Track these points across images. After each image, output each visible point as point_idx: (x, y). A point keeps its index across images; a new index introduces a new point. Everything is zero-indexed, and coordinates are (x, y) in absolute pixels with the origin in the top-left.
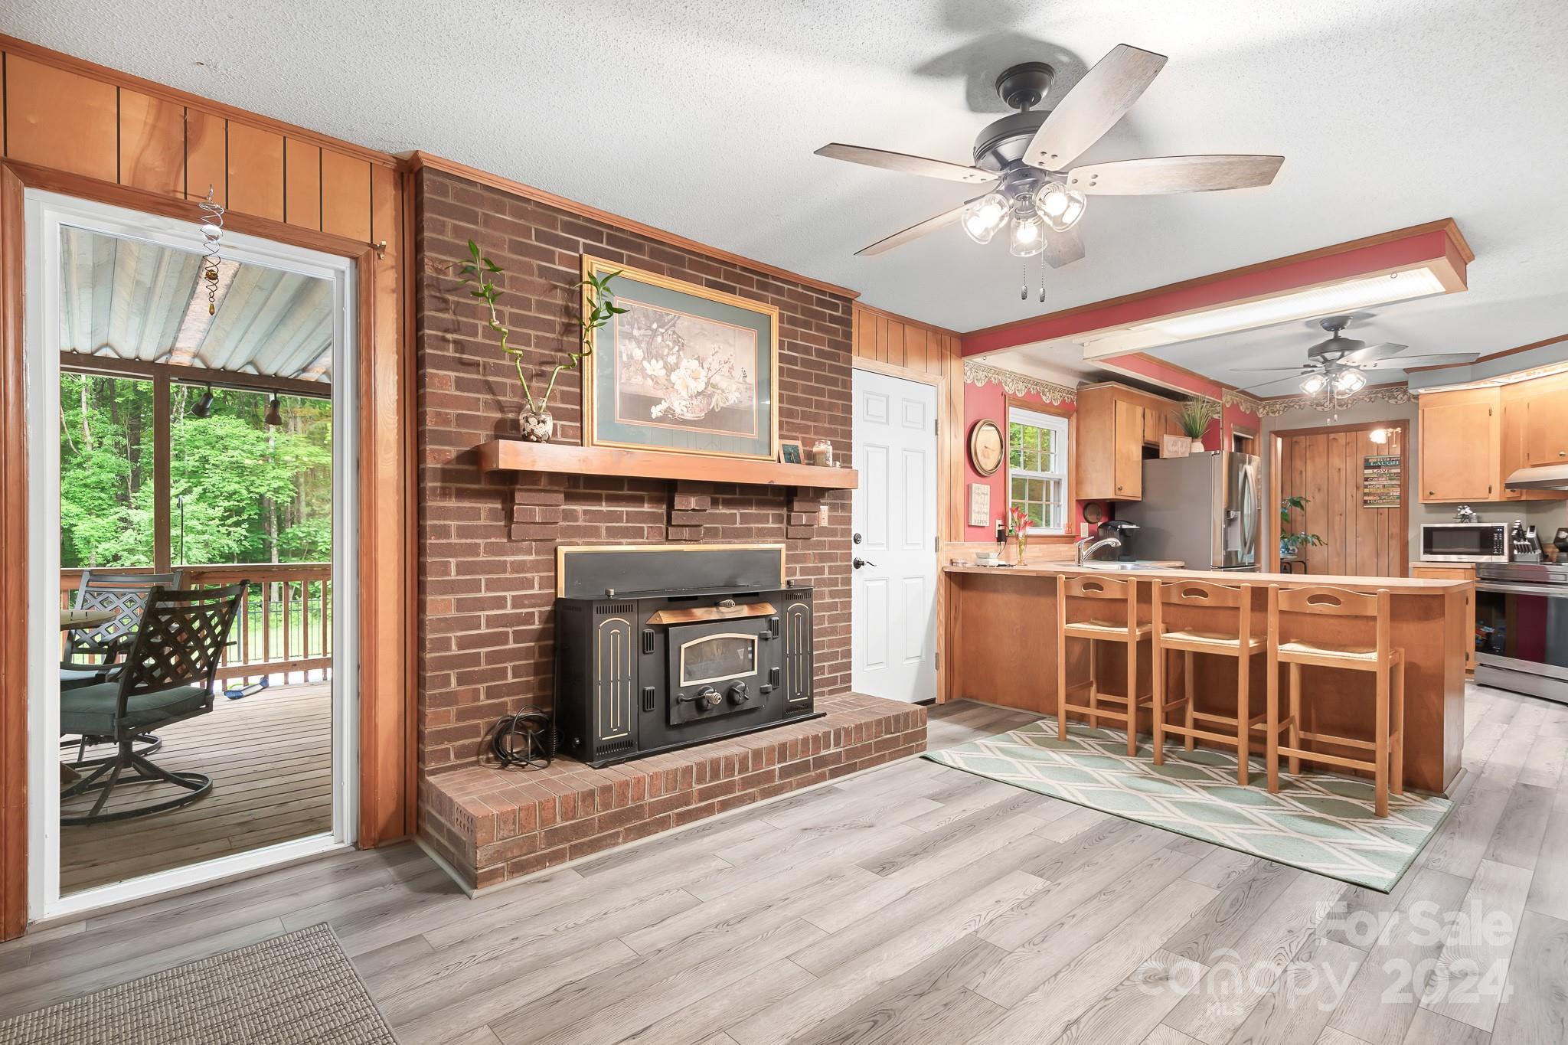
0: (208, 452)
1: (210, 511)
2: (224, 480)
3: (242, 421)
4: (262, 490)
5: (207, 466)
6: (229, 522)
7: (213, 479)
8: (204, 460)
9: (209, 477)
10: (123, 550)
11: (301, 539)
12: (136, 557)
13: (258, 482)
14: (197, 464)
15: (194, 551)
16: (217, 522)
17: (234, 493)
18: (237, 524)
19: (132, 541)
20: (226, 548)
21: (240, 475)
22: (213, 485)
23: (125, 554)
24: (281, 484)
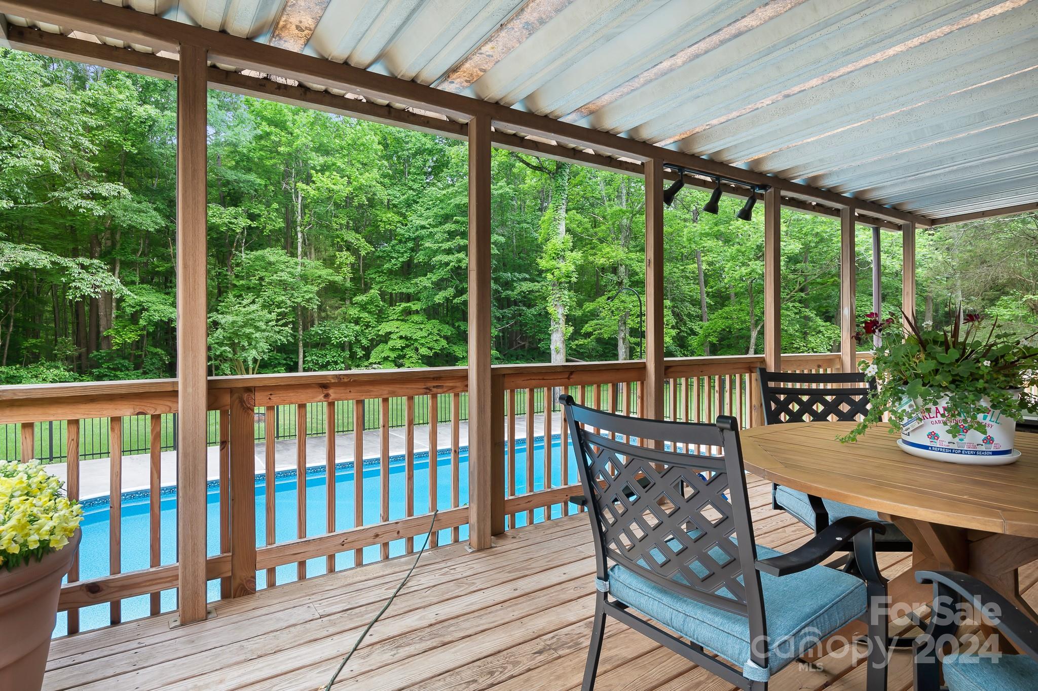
0: (264, 274)
1: (269, 316)
2: (275, 293)
3: (285, 251)
4: (299, 300)
5: (263, 284)
6: (280, 323)
7: (268, 293)
8: (261, 279)
9: (265, 291)
10: (215, 343)
11: (320, 335)
12: (224, 348)
13: (296, 295)
14: (257, 282)
15: (261, 344)
16: (274, 323)
17: (282, 303)
18: (285, 325)
19: (221, 337)
20: (279, 342)
21: (285, 290)
22: (268, 297)
23: (216, 346)
24: (311, 295)
